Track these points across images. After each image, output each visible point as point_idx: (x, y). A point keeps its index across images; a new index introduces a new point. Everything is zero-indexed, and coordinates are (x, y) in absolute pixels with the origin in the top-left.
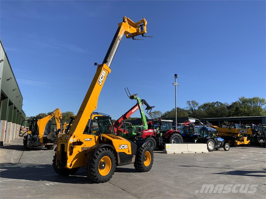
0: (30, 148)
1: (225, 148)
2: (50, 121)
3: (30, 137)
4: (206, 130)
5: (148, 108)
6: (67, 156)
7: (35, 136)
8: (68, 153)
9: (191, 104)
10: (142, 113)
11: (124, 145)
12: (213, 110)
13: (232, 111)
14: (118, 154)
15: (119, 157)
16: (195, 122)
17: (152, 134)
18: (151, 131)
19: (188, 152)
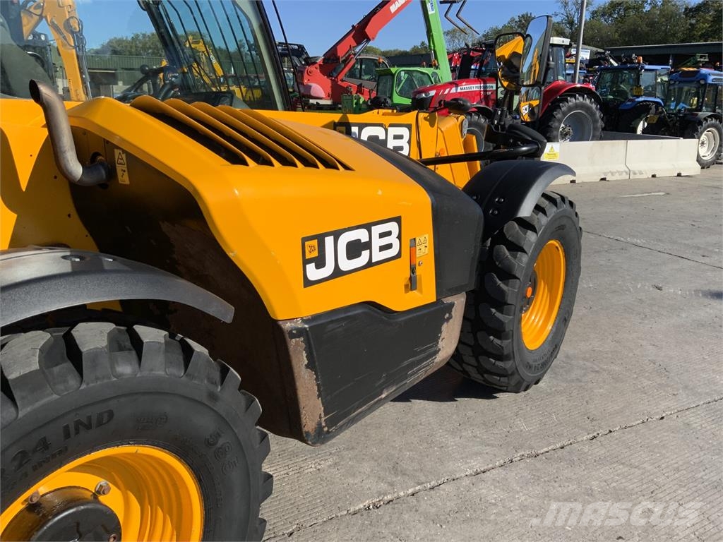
4: (699, 82)
9: (570, 3)
10: (430, 12)
11: (368, 227)
12: (640, 23)
13: (701, 24)
14: (292, 336)
15: (307, 366)
16: (588, 58)
17: (478, 99)
18: (476, 87)
19: (626, 173)
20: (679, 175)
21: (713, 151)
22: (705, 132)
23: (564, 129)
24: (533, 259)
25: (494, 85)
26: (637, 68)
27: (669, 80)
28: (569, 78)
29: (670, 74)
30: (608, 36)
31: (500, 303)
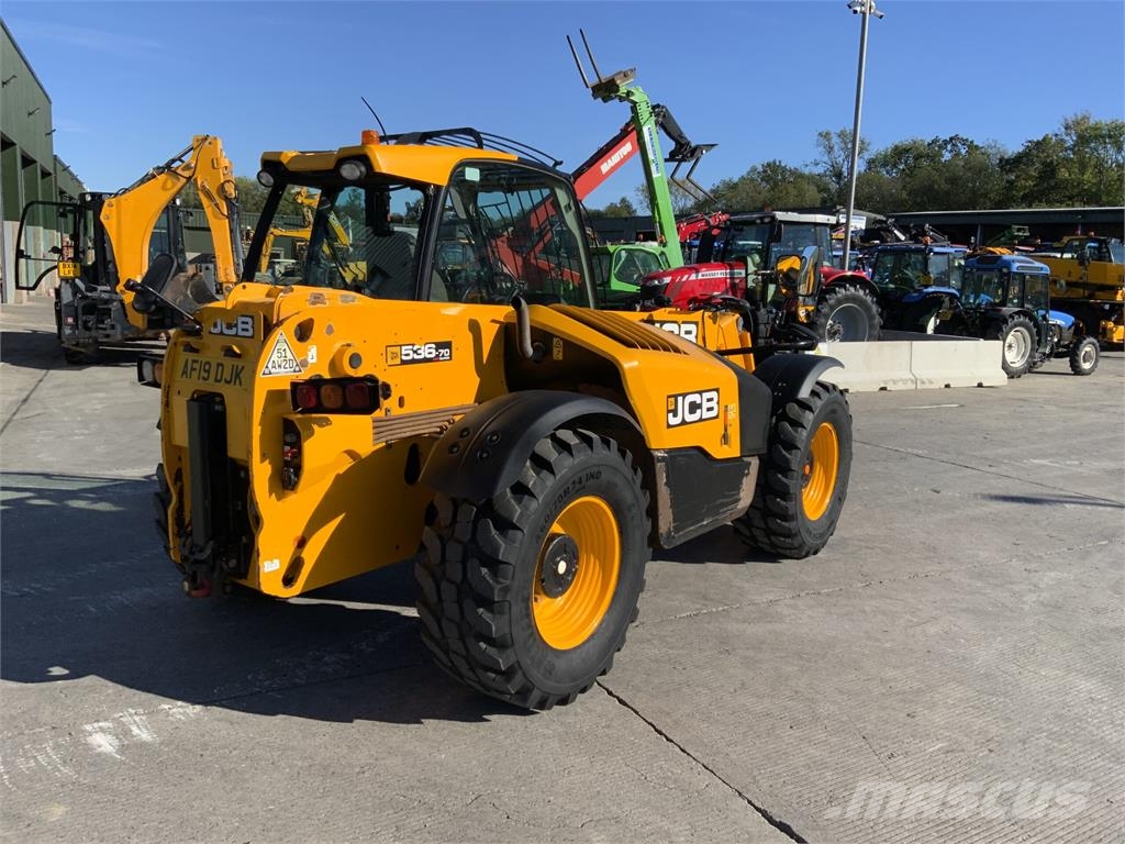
0: (81, 352)
1: (1077, 361)
2: (170, 208)
3: (74, 294)
4: (1000, 270)
5: (683, 151)
6: (254, 504)
7: (100, 288)
8: (261, 473)
9: (836, 148)
10: (655, 175)
11: (700, 393)
12: (936, 177)
13: (1023, 182)
14: (659, 461)
15: (666, 484)
16: (864, 228)
17: (723, 288)
18: (720, 274)
19: (912, 381)
20: (980, 385)
21: (1023, 356)
22: (1012, 333)
23: (832, 326)
24: (811, 434)
25: (743, 272)
26: (923, 250)
27: (966, 266)
28: (836, 261)
29: (967, 257)
30: (891, 195)
31: (786, 469)
